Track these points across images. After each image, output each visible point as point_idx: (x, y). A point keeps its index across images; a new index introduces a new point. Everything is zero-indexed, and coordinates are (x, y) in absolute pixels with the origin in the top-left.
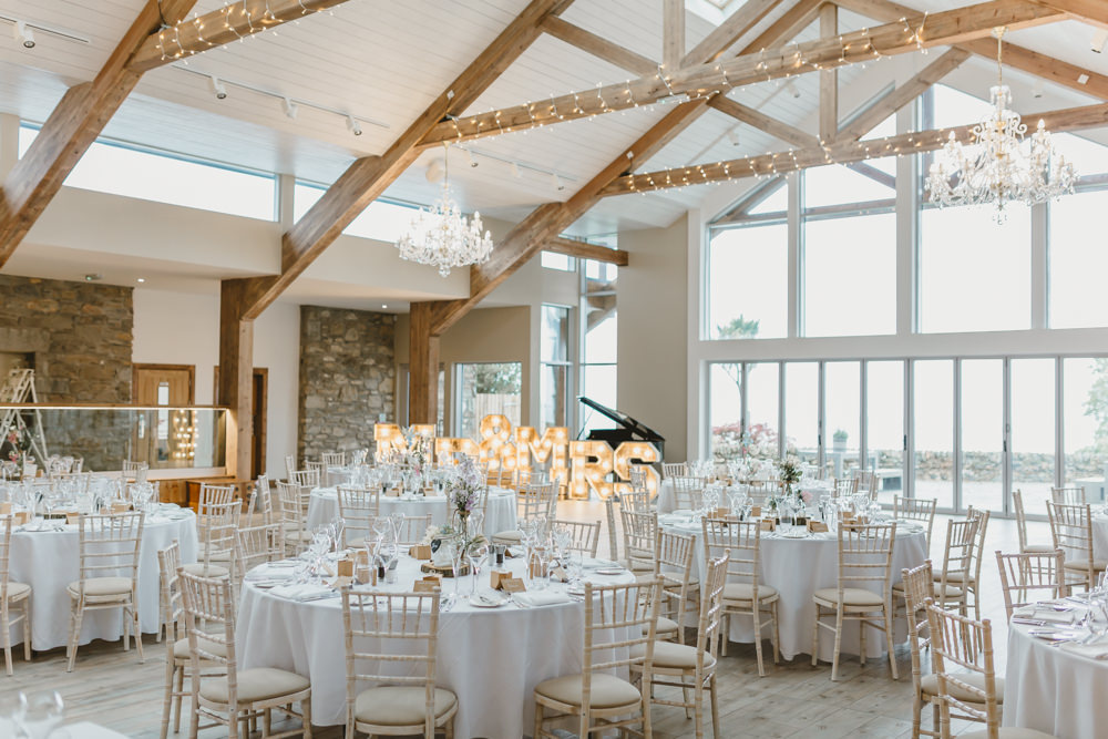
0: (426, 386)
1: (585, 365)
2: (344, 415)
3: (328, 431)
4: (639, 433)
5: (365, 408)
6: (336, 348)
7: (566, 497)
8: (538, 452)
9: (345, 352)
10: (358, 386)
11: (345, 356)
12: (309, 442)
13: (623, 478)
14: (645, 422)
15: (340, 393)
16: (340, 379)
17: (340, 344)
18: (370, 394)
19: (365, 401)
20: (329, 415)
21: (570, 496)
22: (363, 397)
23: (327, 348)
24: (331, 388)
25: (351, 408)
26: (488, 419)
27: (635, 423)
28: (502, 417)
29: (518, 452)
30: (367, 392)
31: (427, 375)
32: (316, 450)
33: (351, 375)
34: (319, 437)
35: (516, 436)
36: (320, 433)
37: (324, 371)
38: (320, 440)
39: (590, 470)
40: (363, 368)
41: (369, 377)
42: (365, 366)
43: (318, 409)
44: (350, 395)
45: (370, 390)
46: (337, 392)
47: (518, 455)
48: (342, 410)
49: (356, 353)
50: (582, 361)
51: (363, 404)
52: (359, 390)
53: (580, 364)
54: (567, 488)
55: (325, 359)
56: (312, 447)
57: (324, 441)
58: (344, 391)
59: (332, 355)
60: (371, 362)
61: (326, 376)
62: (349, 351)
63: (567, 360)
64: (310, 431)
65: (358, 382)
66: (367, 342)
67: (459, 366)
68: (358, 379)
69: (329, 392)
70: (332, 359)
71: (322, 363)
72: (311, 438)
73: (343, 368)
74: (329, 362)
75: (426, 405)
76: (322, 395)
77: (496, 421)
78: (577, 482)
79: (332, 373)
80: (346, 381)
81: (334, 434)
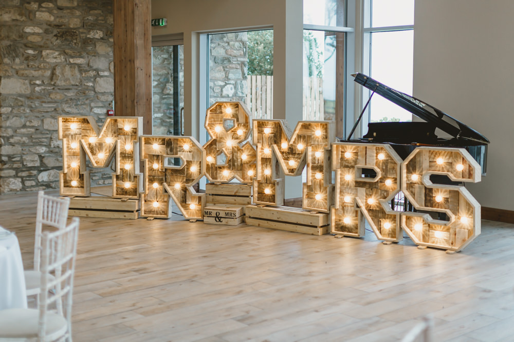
0: (132, 61)
1: (371, 30)
2: (62, 102)
3: (36, 123)
4: (447, 128)
5: (92, 93)
6: (43, 16)
7: (327, 232)
8: (287, 159)
9: (58, 21)
10: (79, 66)
11: (58, 26)
12: (8, 138)
13: (416, 205)
14: (454, 112)
15: (53, 74)
16: (53, 57)
17: (50, 11)
18: (98, 75)
19: (91, 84)
20: (37, 103)
21: (333, 230)
22: (88, 79)
23: (30, 17)
24: (39, 68)
25: (71, 94)
26: (217, 109)
27: (440, 114)
28: (237, 106)
29: (259, 158)
30: (92, 73)
31: (133, 45)
32: (18, 149)
33: (69, 52)
34: (23, 130)
35: (256, 134)
36: (24, 126)
37: (27, 46)
38: (24, 135)
39: (362, 191)
40: (87, 42)
41: (96, 54)
42: (91, 40)
43: (20, 95)
44: (68, 76)
45: (97, 70)
46: (48, 73)
47: (259, 163)
48: (58, 96)
49: (74, 22)
50: (367, 25)
51: (87, 88)
52: (81, 71)
53: (364, 30)
54: (327, 215)
55: (28, 30)
56: (13, 145)
57: (30, 137)
58: (58, 72)
59: (39, 24)
60: (99, 34)
61: (30, 52)
62: (65, 21)
63: (346, 25)
64: (8, 124)
65: (79, 61)
66: (91, 9)
67: (203, 38)
68: (80, 56)
69: (36, 73)
70: (37, 30)
71: (22, 35)
72: (10, 132)
73: (57, 42)
74: (34, 34)
75: (133, 89)
76: (25, 77)
77: (229, 111)
78: (343, 207)
79: (39, 48)
80: (62, 59)
81: (46, 127)
